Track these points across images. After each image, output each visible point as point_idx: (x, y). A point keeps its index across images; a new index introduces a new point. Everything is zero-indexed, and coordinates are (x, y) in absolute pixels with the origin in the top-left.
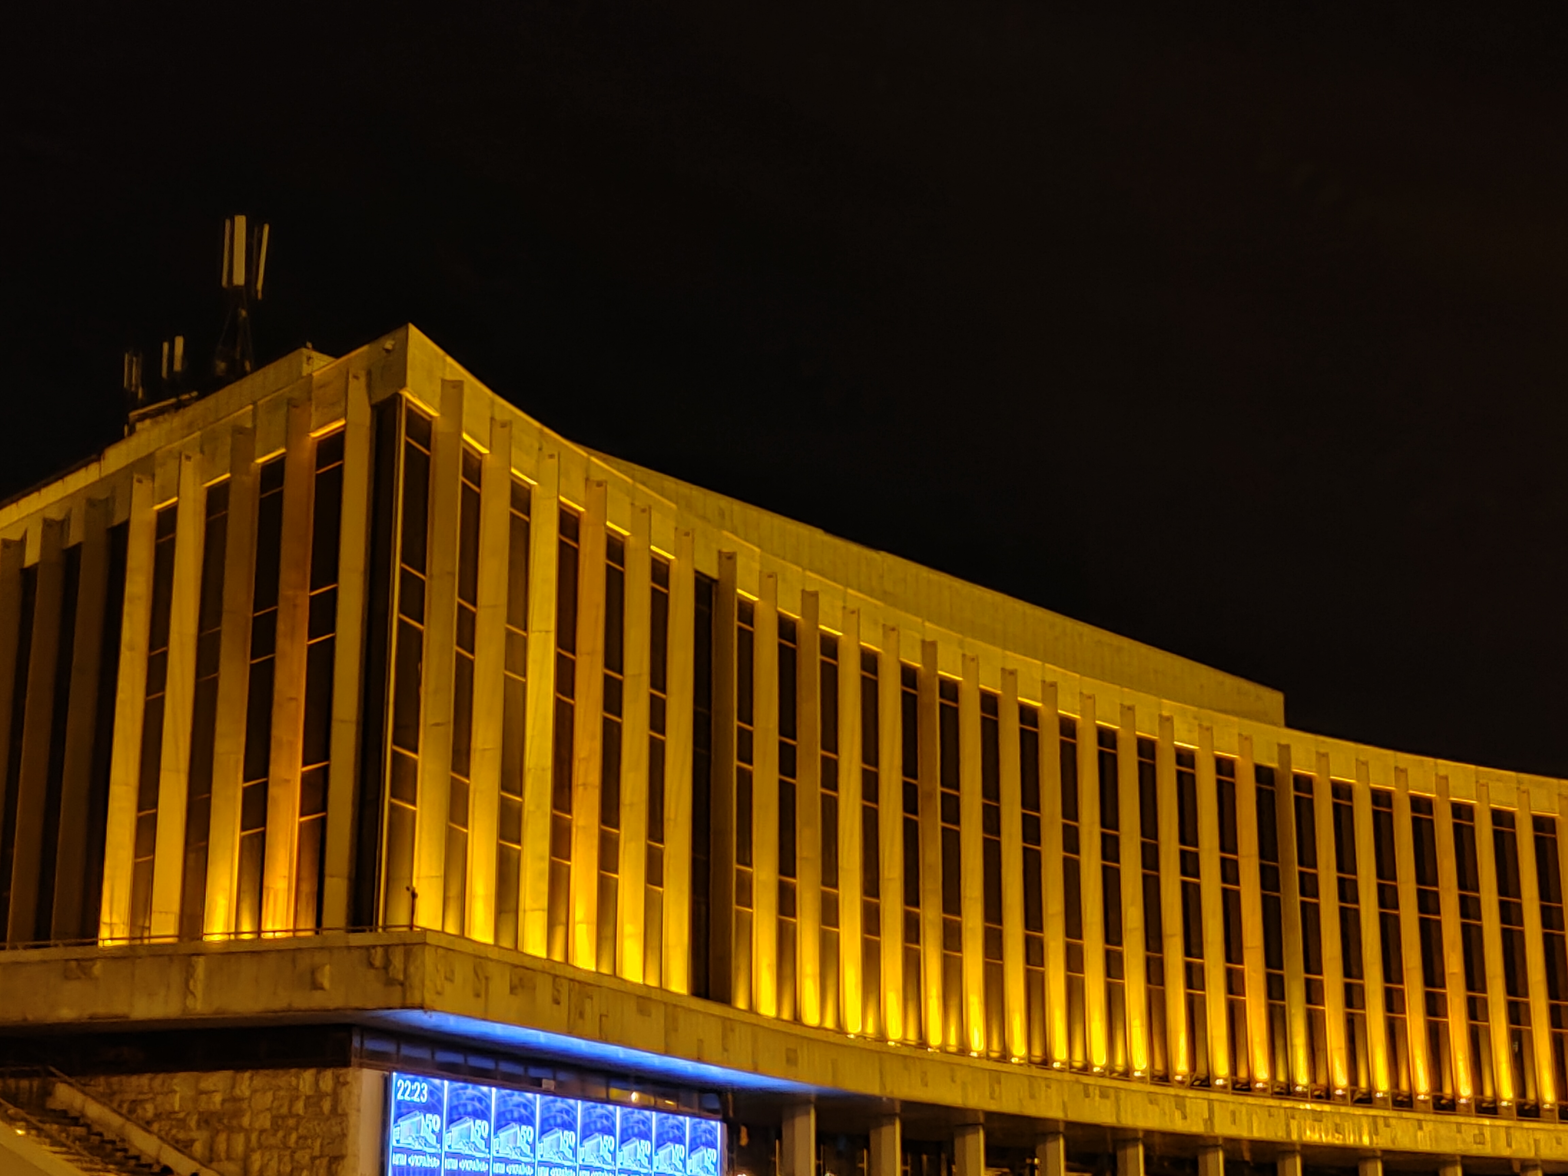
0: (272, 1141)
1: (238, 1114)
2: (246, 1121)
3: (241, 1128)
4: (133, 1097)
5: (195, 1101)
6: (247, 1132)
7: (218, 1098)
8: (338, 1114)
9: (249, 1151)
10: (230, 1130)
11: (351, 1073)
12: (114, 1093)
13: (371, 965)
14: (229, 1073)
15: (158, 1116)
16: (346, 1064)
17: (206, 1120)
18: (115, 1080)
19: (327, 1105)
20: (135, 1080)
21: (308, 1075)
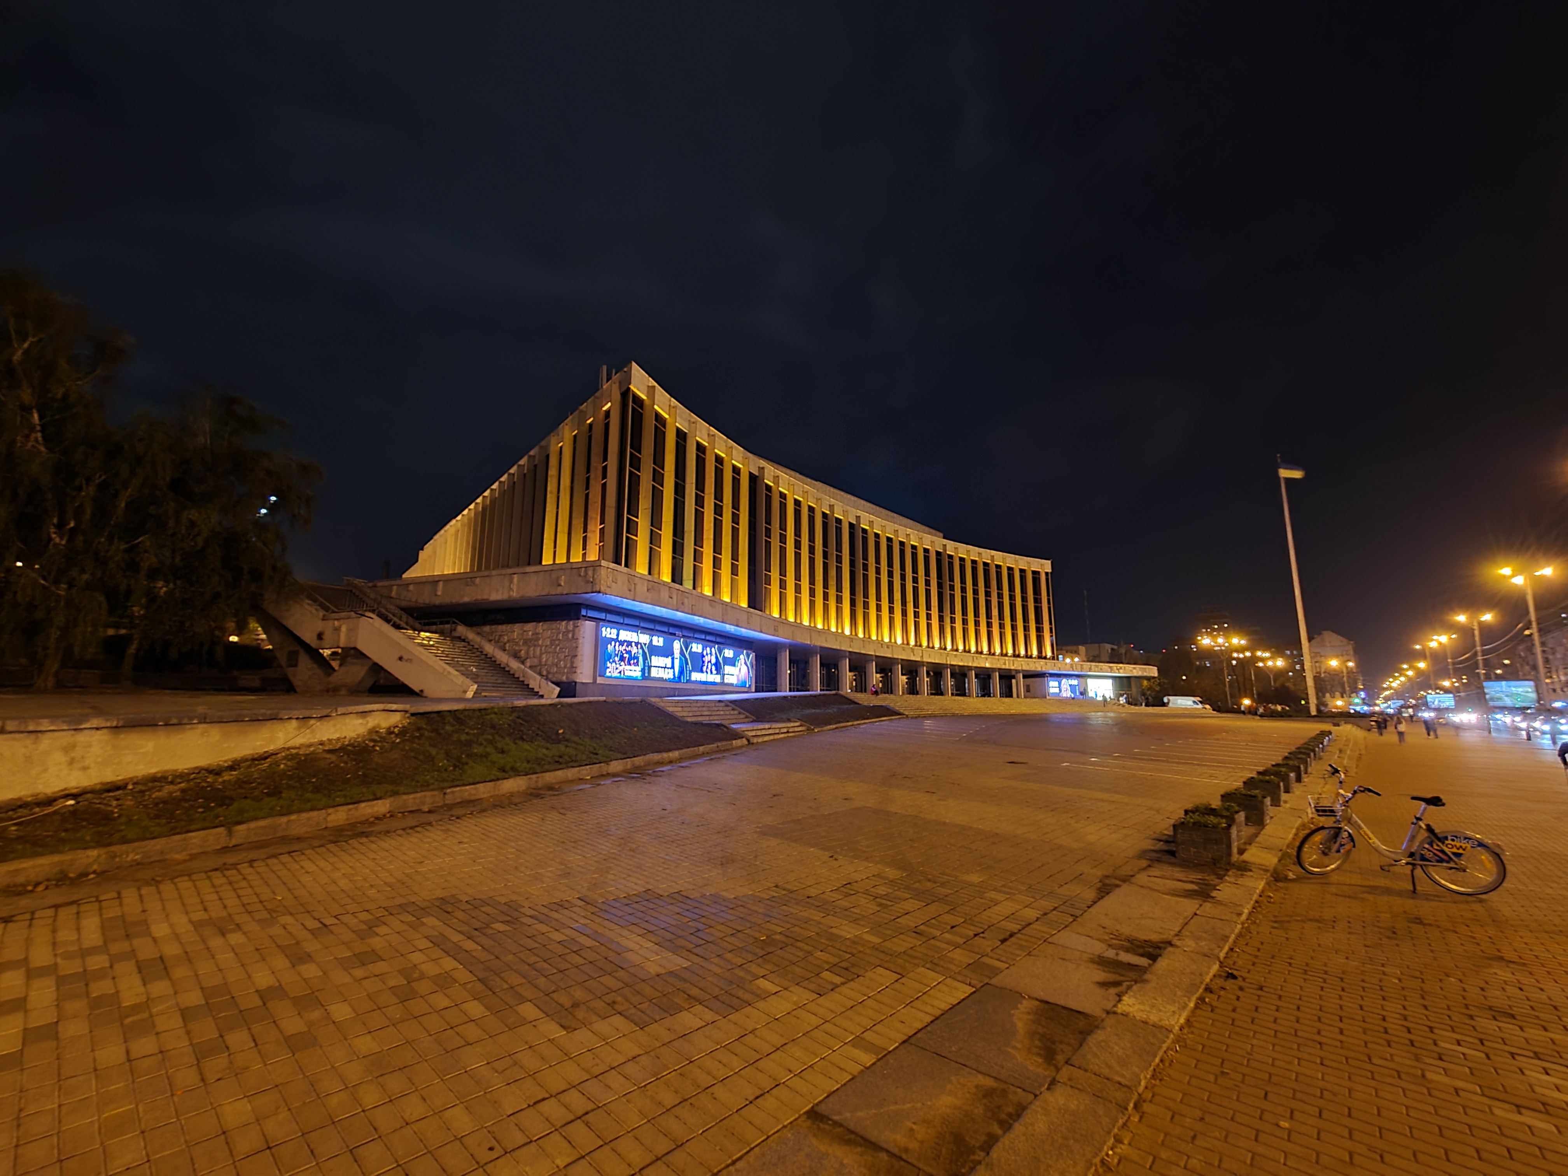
0: (550, 650)
1: (538, 639)
2: (540, 642)
3: (539, 645)
4: (499, 633)
5: (522, 634)
6: (541, 646)
7: (530, 633)
8: (575, 639)
9: (541, 654)
10: (535, 646)
11: (580, 622)
12: (492, 633)
13: (580, 575)
14: (534, 623)
15: (508, 641)
16: (579, 619)
17: (526, 642)
18: (493, 627)
19: (570, 636)
20: (500, 627)
21: (564, 623)
